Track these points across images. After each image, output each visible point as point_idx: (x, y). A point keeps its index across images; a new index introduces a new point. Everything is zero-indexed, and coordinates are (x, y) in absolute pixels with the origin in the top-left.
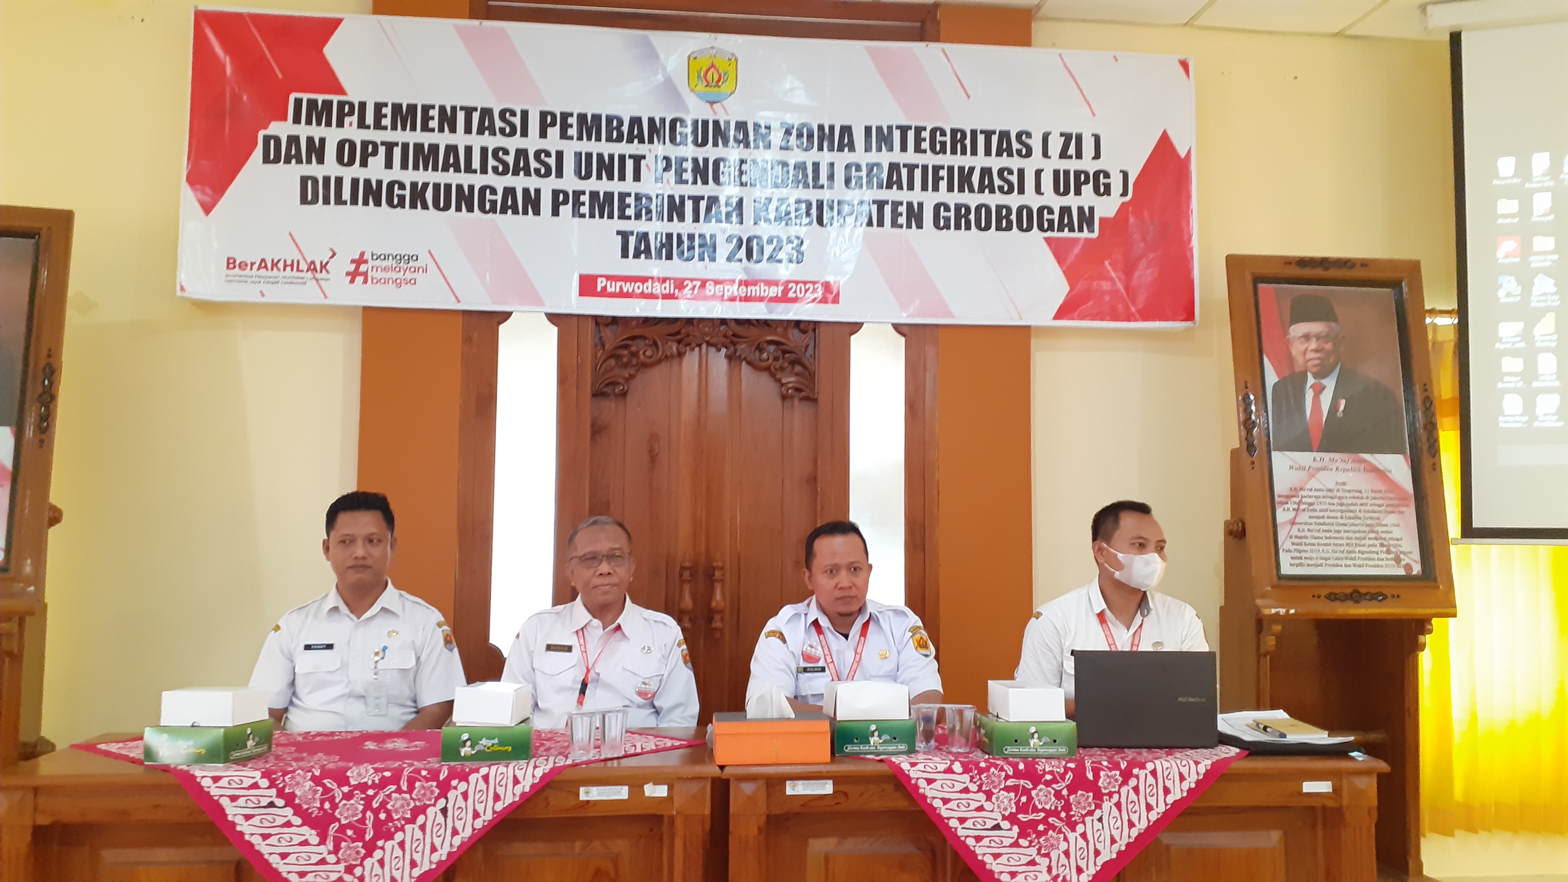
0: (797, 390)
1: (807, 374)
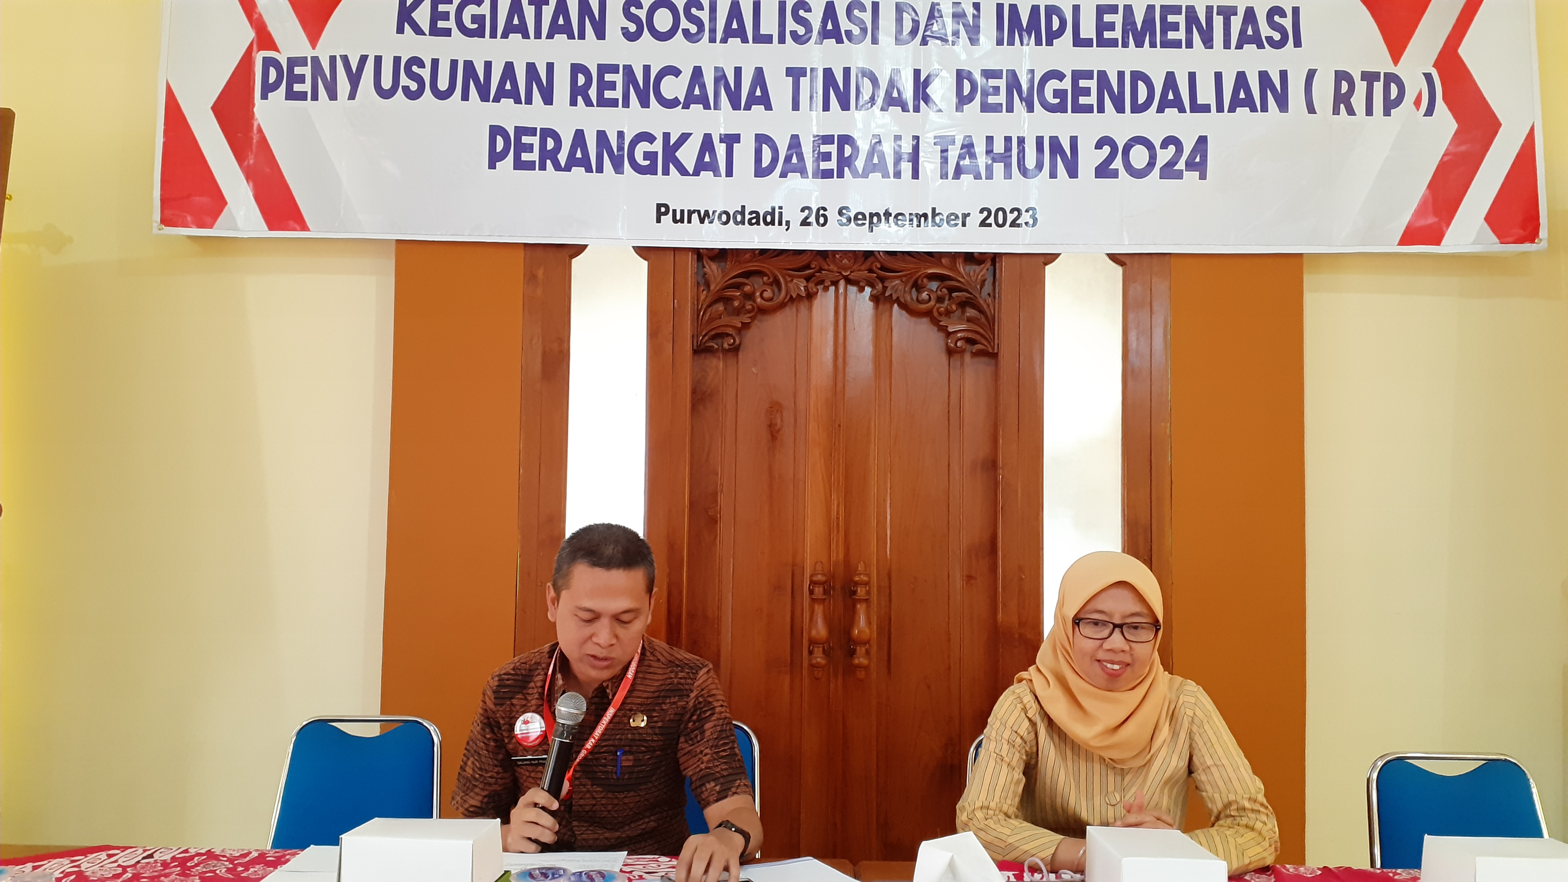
0: (970, 341)
1: (983, 320)
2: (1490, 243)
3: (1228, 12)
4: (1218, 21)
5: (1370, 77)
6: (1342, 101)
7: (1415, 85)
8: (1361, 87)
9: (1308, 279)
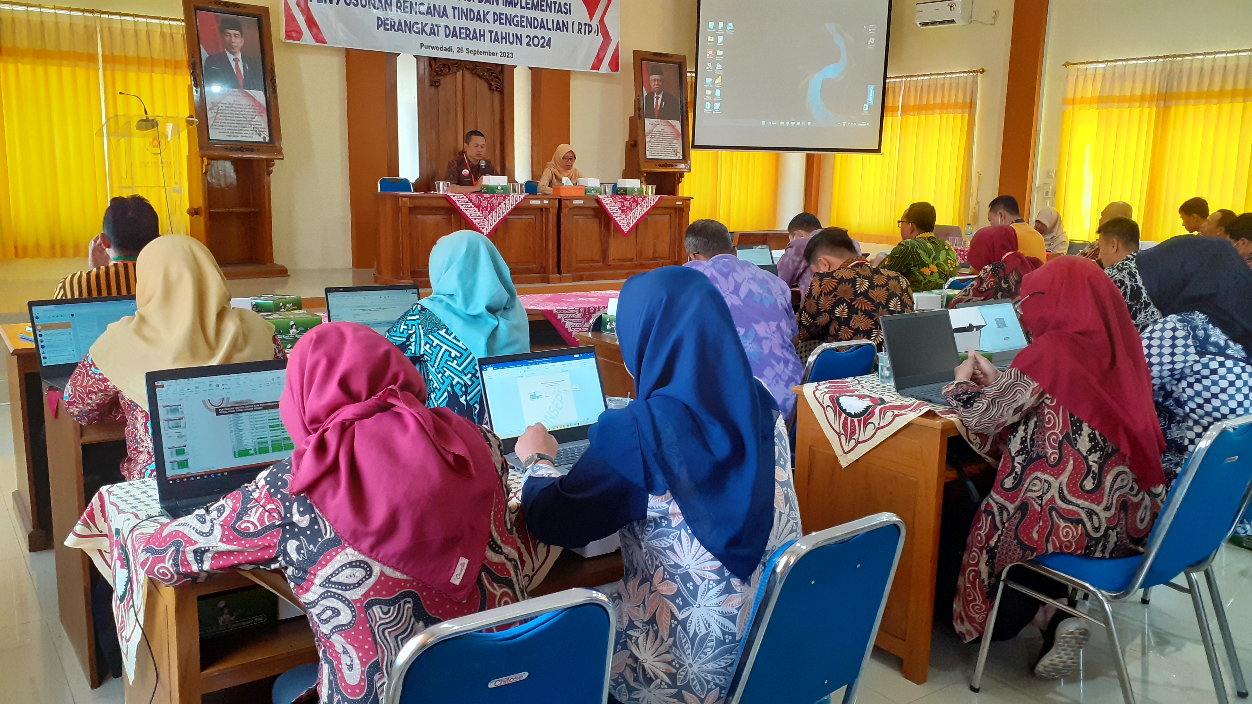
0: (496, 88)
1: (499, 82)
2: (609, 71)
3: (555, 3)
4: (553, 5)
5: (585, 24)
6: (580, 30)
7: (595, 28)
8: (583, 27)
9: (572, 76)
